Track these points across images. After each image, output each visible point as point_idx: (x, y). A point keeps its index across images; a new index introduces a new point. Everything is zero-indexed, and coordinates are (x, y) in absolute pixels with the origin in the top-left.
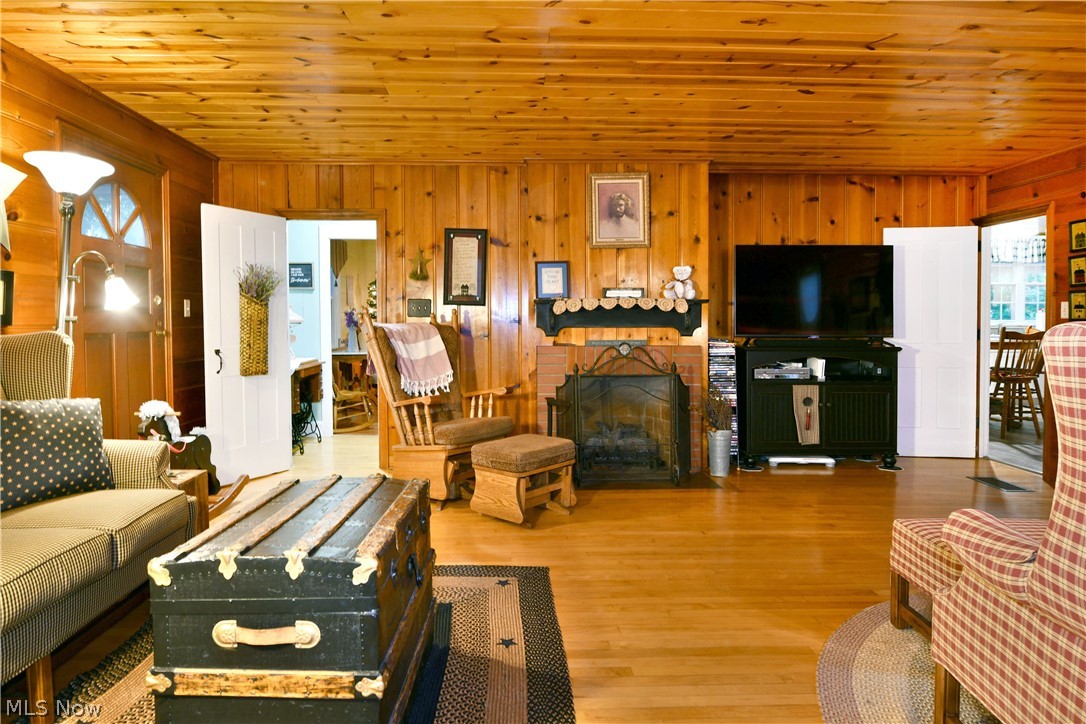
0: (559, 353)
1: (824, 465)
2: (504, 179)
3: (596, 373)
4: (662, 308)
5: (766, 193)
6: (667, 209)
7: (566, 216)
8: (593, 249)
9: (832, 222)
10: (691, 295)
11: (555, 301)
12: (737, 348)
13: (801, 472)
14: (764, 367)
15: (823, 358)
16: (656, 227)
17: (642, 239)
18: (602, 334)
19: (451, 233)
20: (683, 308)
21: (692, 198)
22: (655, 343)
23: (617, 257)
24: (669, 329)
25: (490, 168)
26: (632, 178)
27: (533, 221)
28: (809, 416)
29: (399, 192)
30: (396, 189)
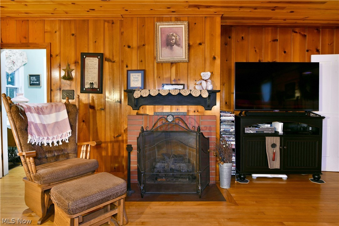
0: (140, 119)
1: (281, 178)
2: (112, 27)
3: (159, 130)
4: (194, 95)
5: (251, 38)
6: (198, 42)
7: (144, 45)
8: (158, 63)
9: (285, 52)
10: (210, 88)
11: (135, 91)
12: (236, 117)
13: (269, 182)
14: (250, 127)
15: (282, 122)
16: (192, 51)
17: (184, 57)
18: (163, 109)
19: (84, 56)
20: (205, 95)
21: (212, 35)
22: (191, 113)
23: (171, 68)
24: (199, 106)
25: (105, 21)
26: (179, 24)
27: (127, 48)
28: (274, 154)
29: (58, 33)
30: (56, 32)
